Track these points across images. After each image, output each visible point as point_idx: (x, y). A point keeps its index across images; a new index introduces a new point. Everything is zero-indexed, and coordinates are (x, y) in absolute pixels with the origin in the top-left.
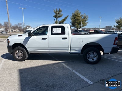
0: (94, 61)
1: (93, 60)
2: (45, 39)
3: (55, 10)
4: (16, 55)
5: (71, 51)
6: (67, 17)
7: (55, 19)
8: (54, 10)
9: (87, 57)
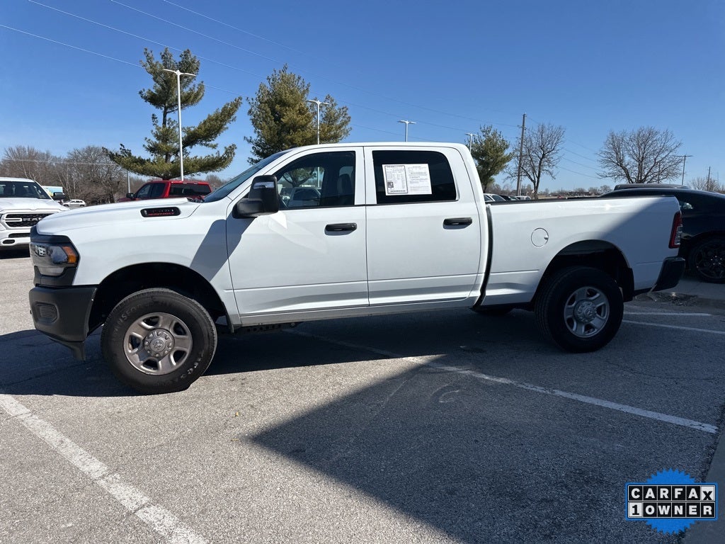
0: (593, 333)
1: (589, 327)
2: (347, 228)
3: (158, 60)
4: (129, 350)
5: (489, 293)
6: (236, 105)
7: (159, 113)
8: (149, 59)
9: (566, 317)
